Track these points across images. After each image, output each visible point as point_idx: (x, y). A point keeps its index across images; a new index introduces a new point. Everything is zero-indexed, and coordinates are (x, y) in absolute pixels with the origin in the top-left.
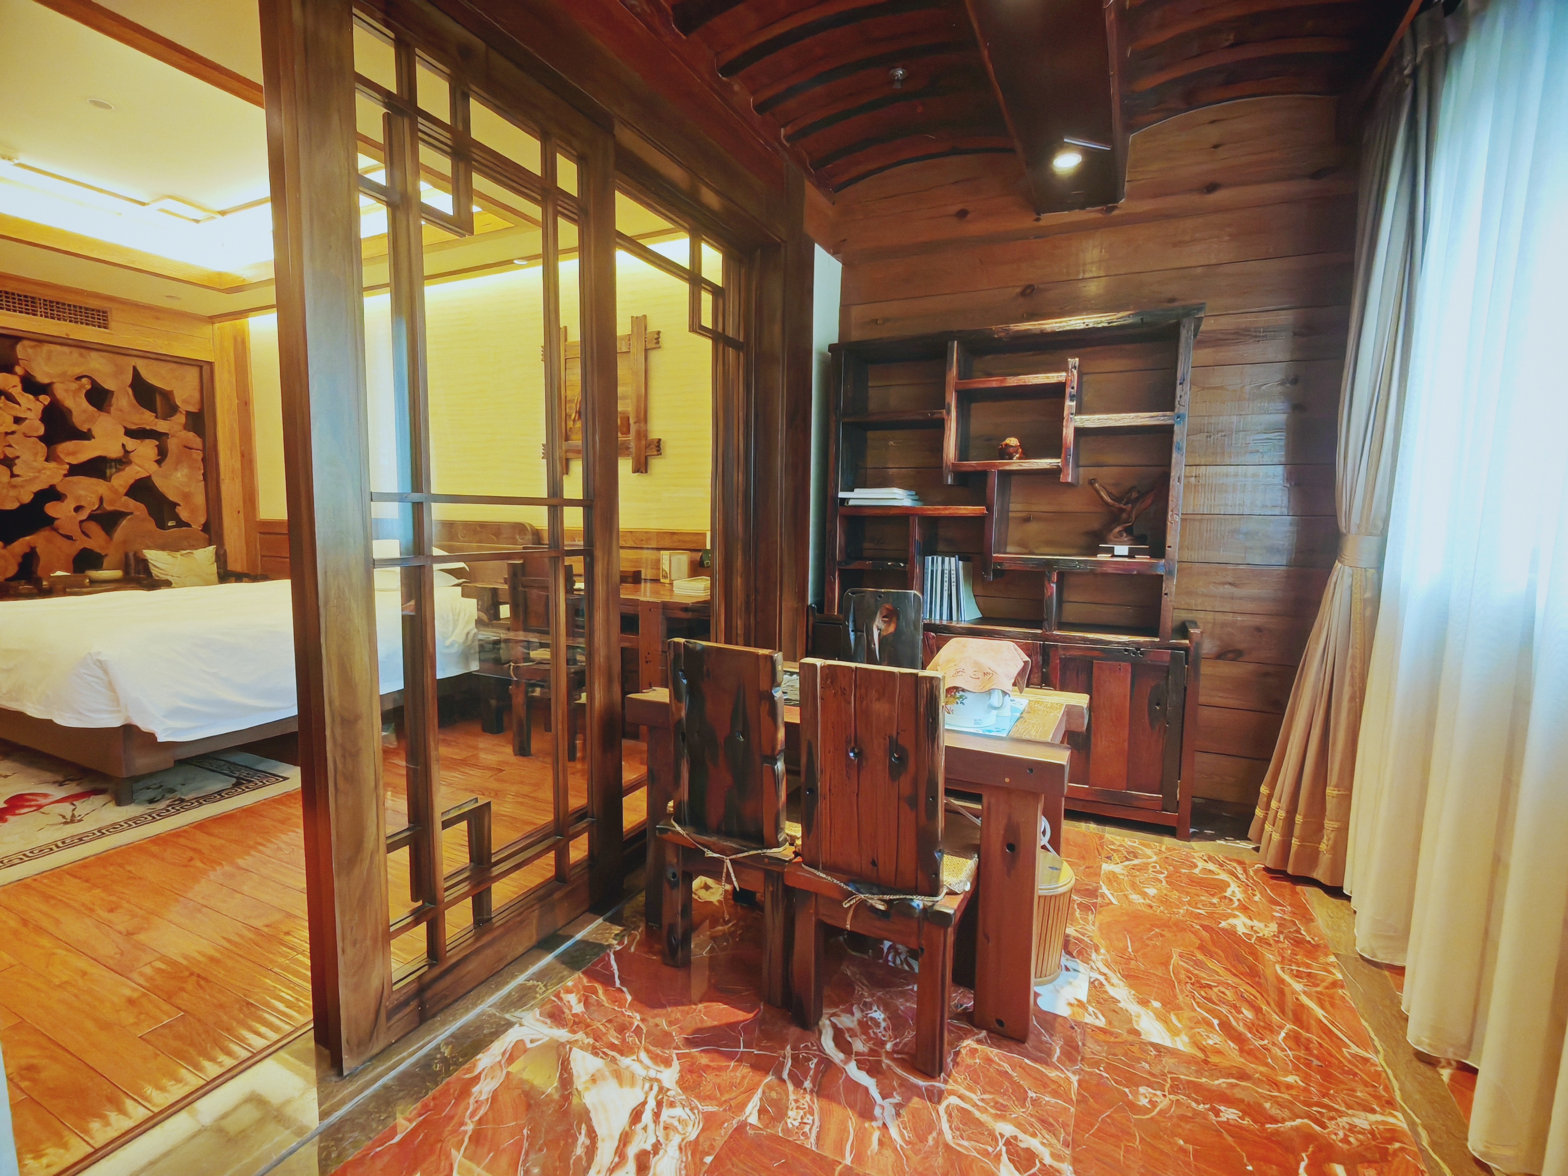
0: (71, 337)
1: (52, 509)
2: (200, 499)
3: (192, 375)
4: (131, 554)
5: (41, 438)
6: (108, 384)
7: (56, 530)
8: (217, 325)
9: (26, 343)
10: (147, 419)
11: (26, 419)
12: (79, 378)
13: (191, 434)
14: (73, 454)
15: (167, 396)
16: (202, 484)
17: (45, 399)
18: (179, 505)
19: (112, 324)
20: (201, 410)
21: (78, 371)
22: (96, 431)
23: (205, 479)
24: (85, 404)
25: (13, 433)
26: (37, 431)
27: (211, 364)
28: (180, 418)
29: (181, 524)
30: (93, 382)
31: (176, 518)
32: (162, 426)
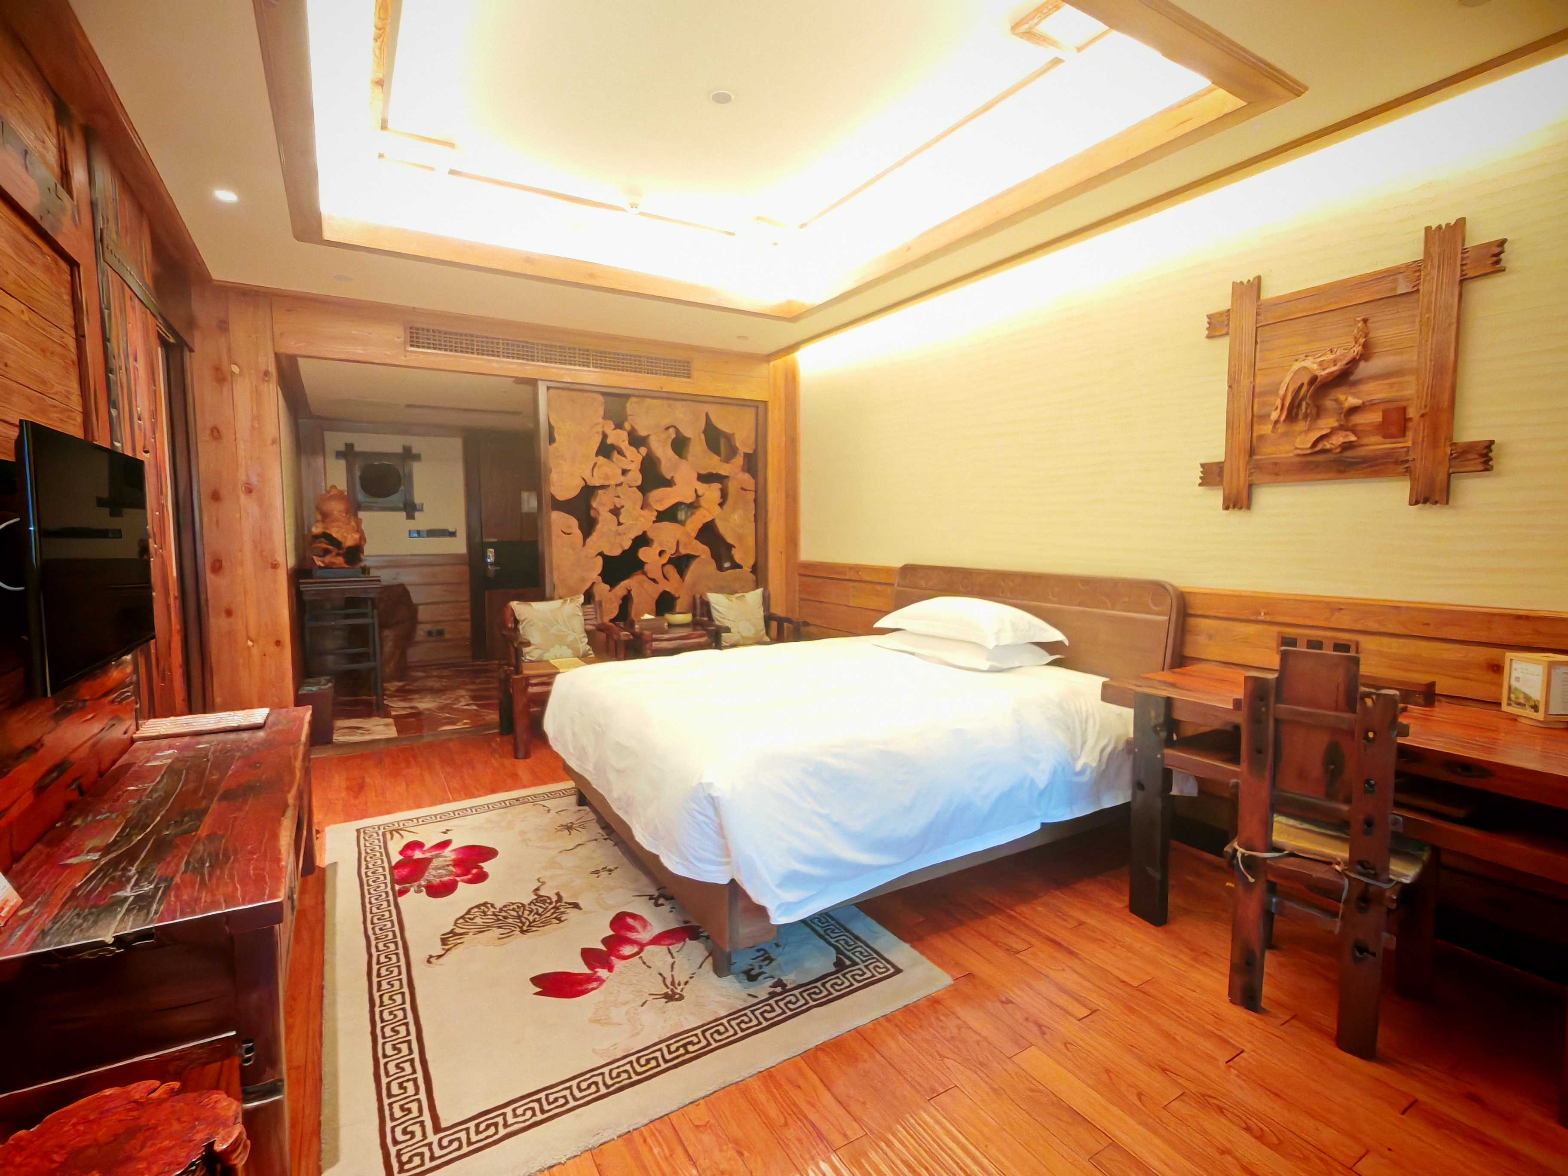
0: (664, 390)
1: (644, 554)
2: (751, 541)
3: (749, 416)
4: (698, 596)
5: (639, 488)
6: (687, 432)
7: (645, 574)
8: (772, 364)
9: (633, 399)
10: (714, 464)
11: (630, 470)
12: (667, 428)
13: (747, 476)
14: (660, 501)
15: (729, 438)
16: (754, 524)
17: (643, 450)
18: (735, 547)
19: (695, 374)
20: (755, 451)
21: (666, 422)
22: (676, 480)
23: (756, 521)
24: (670, 452)
25: (620, 484)
26: (636, 481)
27: (765, 402)
28: (739, 460)
29: (736, 566)
30: (677, 431)
31: (731, 559)
32: (724, 469)
